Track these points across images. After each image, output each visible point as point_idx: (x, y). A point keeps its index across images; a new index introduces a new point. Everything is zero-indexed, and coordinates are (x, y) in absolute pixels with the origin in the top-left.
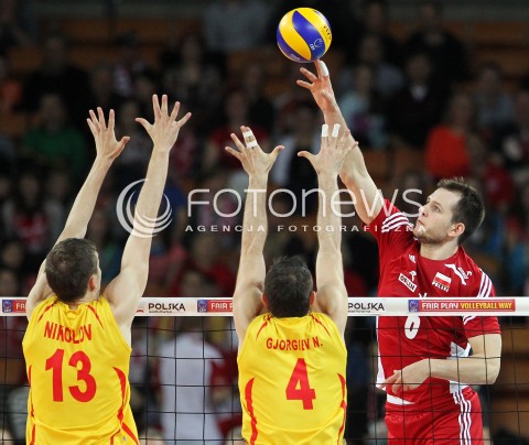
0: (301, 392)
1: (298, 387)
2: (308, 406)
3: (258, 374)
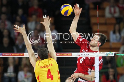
0: (50, 76)
1: (49, 76)
2: (52, 79)
3: (40, 74)
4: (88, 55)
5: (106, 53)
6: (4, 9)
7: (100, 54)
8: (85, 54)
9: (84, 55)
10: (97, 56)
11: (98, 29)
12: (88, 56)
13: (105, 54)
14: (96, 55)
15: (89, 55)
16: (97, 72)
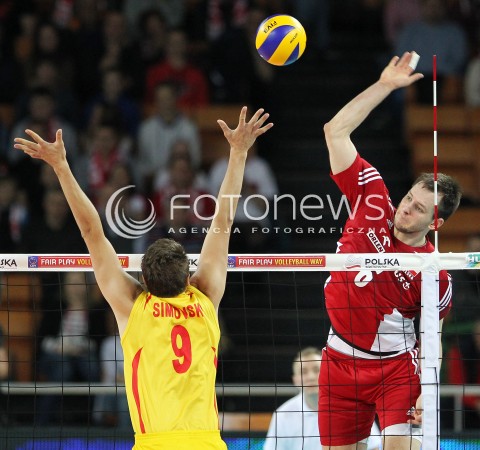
4: (393, 262)
5: (470, 256)
6: (45, 73)
7: (442, 258)
8: (382, 261)
9: (378, 262)
10: (430, 267)
11: (435, 154)
12: (396, 268)
13: (463, 259)
14: (426, 265)
15: (396, 262)
16: (431, 337)
